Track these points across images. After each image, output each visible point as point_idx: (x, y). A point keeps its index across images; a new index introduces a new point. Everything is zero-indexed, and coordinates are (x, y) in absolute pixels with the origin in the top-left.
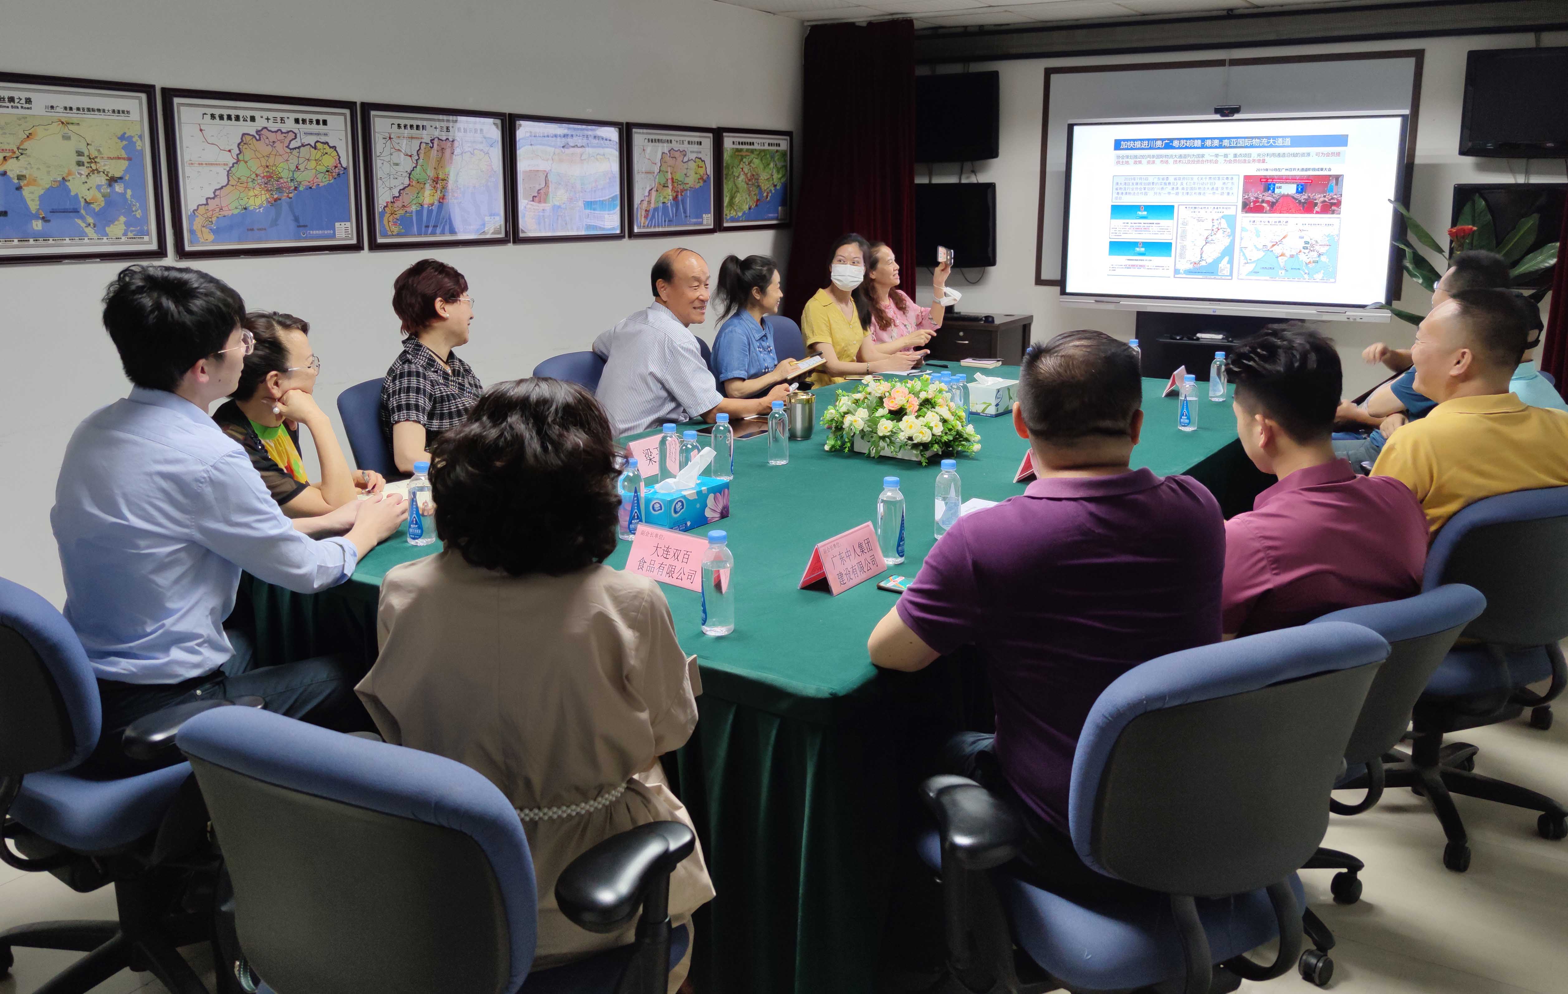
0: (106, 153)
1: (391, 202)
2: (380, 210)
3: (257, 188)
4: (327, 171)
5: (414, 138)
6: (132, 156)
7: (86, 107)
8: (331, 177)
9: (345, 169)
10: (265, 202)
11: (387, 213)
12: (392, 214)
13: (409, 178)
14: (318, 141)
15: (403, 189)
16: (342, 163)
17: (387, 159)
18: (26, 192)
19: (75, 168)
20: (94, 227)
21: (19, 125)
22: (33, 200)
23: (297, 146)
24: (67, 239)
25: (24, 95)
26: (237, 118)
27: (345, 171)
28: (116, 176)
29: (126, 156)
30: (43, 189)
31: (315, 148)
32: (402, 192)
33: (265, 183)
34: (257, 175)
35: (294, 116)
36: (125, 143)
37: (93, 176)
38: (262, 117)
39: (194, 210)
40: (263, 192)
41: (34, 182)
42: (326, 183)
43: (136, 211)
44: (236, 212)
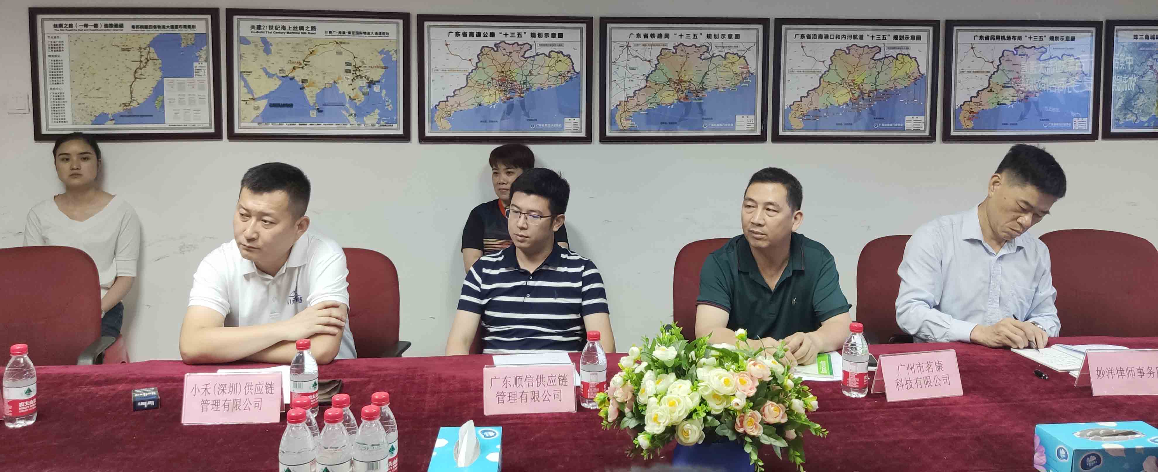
0: (368, 63)
1: (625, 101)
2: (612, 108)
3: (492, 88)
4: (559, 75)
5: (654, 45)
6: (388, 66)
7: (355, 31)
8: (563, 81)
9: (578, 73)
10: (498, 100)
11: (619, 110)
12: (625, 111)
13: (647, 80)
14: (552, 51)
15: (639, 90)
16: (575, 68)
17: (625, 63)
18: (307, 91)
19: (344, 75)
20: (355, 116)
21: (306, 45)
22: (312, 97)
23: (532, 55)
24: (334, 124)
25: (311, 24)
26: (479, 35)
27: (578, 75)
28: (374, 80)
29: (383, 66)
30: (319, 89)
31: (549, 56)
32: (637, 92)
33: (500, 85)
34: (492, 79)
35: (529, 31)
36: (383, 56)
37: (357, 80)
38: (501, 33)
39: (436, 105)
40: (497, 92)
41: (313, 84)
42: (558, 85)
43: (388, 105)
44: (472, 107)
